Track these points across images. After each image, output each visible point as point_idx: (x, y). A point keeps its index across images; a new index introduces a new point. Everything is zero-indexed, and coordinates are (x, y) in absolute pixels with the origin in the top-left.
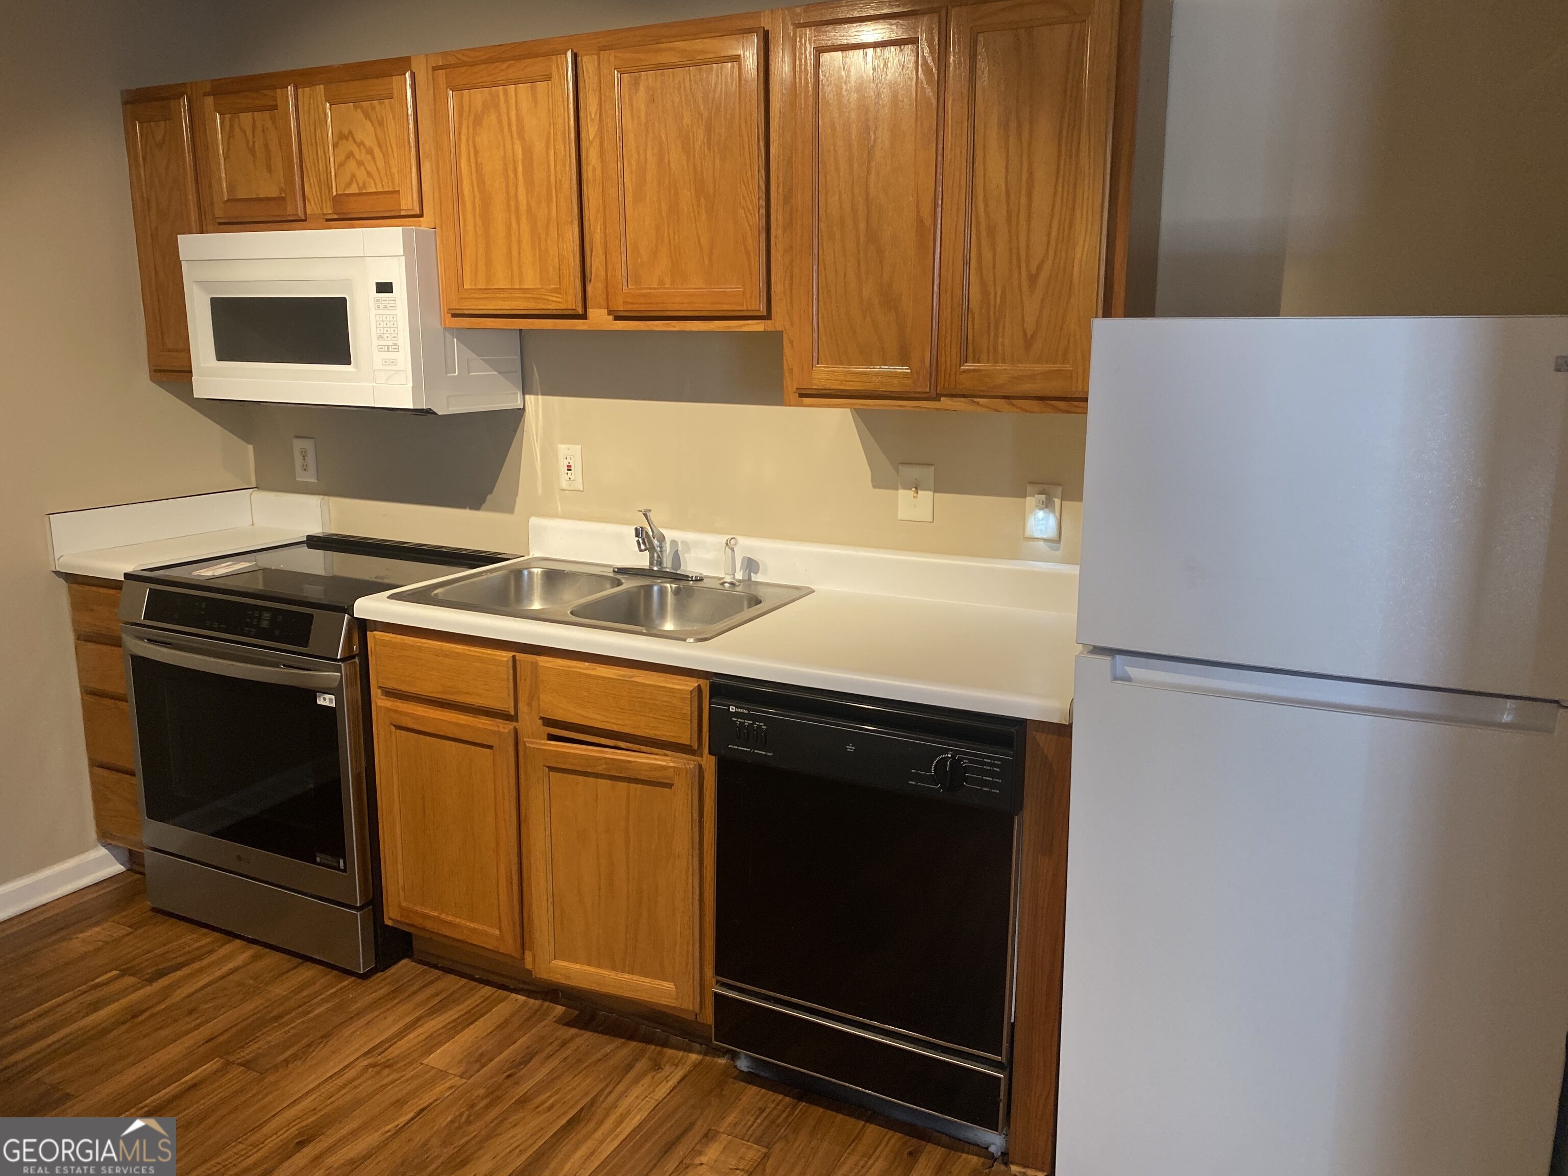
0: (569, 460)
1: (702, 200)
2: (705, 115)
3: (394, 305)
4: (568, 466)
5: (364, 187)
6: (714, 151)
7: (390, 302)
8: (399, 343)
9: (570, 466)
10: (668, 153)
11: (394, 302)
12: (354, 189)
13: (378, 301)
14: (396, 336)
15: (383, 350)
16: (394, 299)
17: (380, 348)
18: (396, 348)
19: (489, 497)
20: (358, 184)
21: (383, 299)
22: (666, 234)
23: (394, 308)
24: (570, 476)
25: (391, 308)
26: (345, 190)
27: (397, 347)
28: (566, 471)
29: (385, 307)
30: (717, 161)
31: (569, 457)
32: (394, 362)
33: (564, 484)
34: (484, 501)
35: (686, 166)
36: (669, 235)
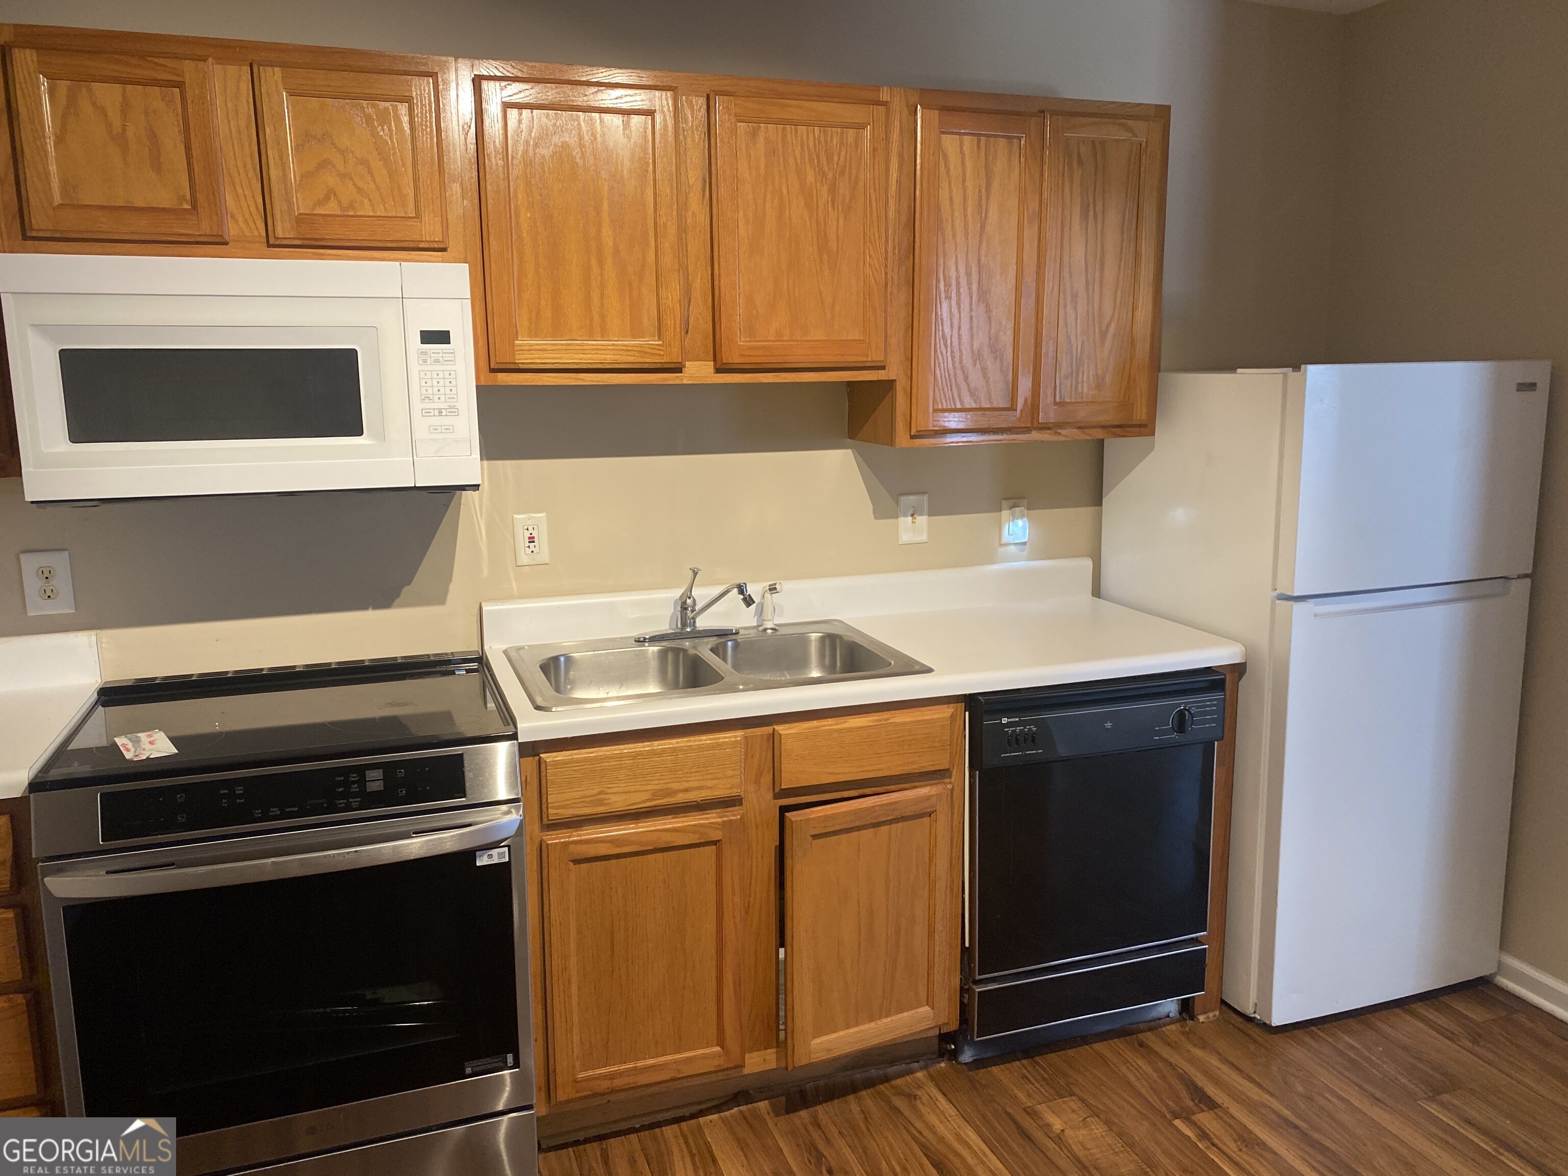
0: (531, 530)
1: (825, 256)
2: (830, 176)
3: (453, 359)
4: (529, 538)
5: (351, 206)
6: (838, 210)
7: (444, 355)
8: (458, 405)
9: (533, 538)
10: (790, 209)
11: (453, 355)
12: (332, 208)
13: (424, 353)
14: (455, 396)
15: (432, 414)
16: (452, 351)
17: (426, 413)
18: (453, 411)
19: (406, 589)
20: (339, 202)
21: (432, 351)
22: (785, 287)
23: (453, 363)
24: (532, 548)
25: (445, 363)
26: (313, 209)
27: (456, 410)
28: (527, 544)
29: (437, 361)
30: (841, 221)
31: (530, 528)
32: (448, 429)
33: (524, 559)
34: (398, 596)
35: (808, 223)
36: (789, 288)
